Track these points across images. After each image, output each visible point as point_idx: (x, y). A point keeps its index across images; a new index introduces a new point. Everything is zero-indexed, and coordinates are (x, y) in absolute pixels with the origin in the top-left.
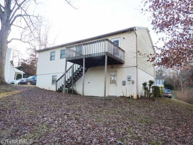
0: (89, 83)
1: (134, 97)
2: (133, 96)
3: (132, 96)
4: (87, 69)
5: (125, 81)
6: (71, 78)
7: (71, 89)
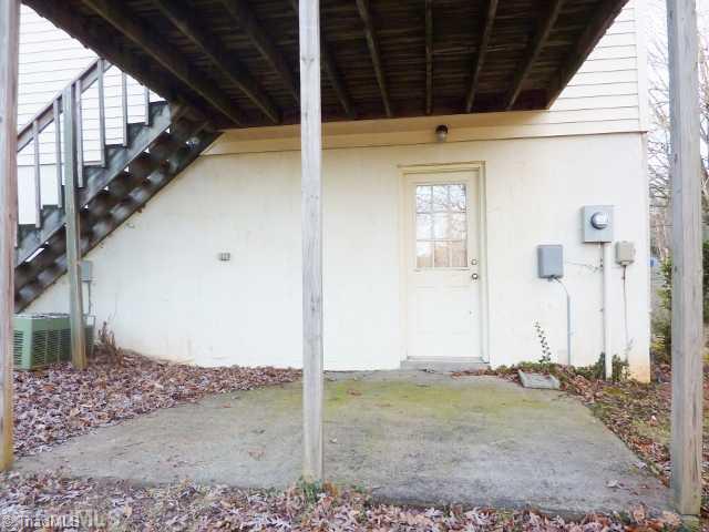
0: (225, 258)
1: (631, 368)
2: (626, 364)
3: (618, 365)
4: (203, 146)
5: (558, 249)
6: (53, 218)
7: (65, 319)
